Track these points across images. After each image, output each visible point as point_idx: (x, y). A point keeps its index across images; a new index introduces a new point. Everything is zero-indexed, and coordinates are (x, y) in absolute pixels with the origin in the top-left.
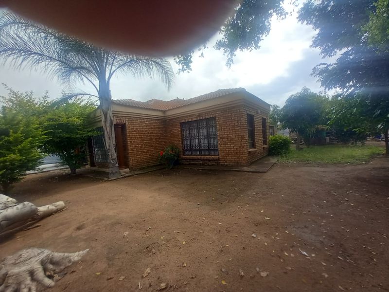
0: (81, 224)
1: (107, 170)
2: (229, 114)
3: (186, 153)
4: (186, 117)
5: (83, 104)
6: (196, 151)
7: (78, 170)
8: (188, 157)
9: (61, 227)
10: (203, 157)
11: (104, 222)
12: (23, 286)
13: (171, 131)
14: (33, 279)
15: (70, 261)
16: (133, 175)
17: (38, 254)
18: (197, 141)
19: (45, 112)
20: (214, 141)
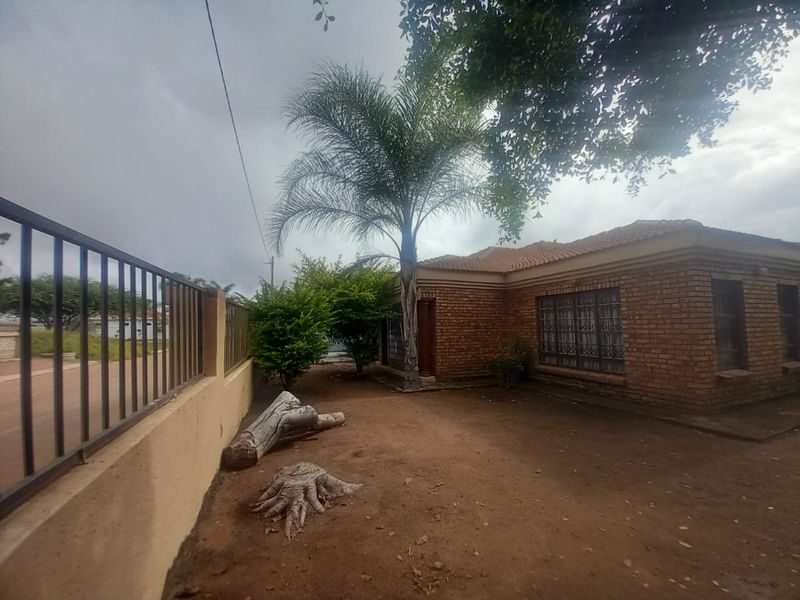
0: (359, 450)
1: (403, 374)
2: (656, 282)
3: (547, 360)
4: (552, 285)
5: (380, 268)
6: (569, 357)
7: (365, 368)
8: (550, 368)
9: (337, 447)
10: (585, 373)
11: (385, 455)
12: (295, 503)
13: (517, 311)
14: (306, 498)
15: (342, 491)
16: (439, 390)
17: (315, 471)
18: (571, 338)
19: (336, 284)
20: (614, 342)
